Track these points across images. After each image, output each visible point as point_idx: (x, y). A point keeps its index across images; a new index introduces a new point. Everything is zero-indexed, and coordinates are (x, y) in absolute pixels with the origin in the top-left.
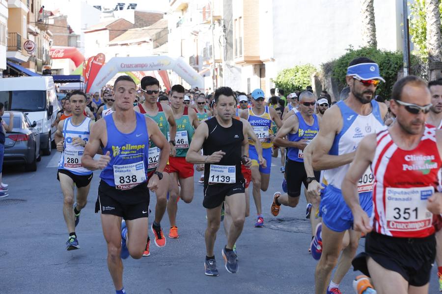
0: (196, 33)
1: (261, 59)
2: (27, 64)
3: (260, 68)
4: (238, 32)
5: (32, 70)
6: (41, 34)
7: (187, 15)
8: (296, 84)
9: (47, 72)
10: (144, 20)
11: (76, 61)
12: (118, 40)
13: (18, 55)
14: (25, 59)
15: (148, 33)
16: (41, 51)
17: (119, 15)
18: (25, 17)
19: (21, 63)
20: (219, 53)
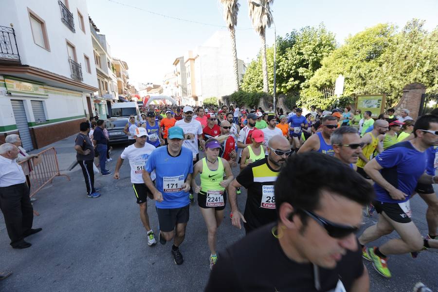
0: (172, 90)
1: (197, 96)
2: (125, 98)
3: (196, 99)
4: (189, 88)
5: (127, 100)
6: (128, 90)
7: (169, 85)
8: (211, 103)
9: (131, 101)
10: (156, 87)
11: (139, 98)
12: (149, 92)
13: (122, 96)
14: (125, 97)
15: (158, 90)
16: (129, 95)
17: (148, 86)
18: (123, 84)
19: (123, 98)
20: (181, 94)
